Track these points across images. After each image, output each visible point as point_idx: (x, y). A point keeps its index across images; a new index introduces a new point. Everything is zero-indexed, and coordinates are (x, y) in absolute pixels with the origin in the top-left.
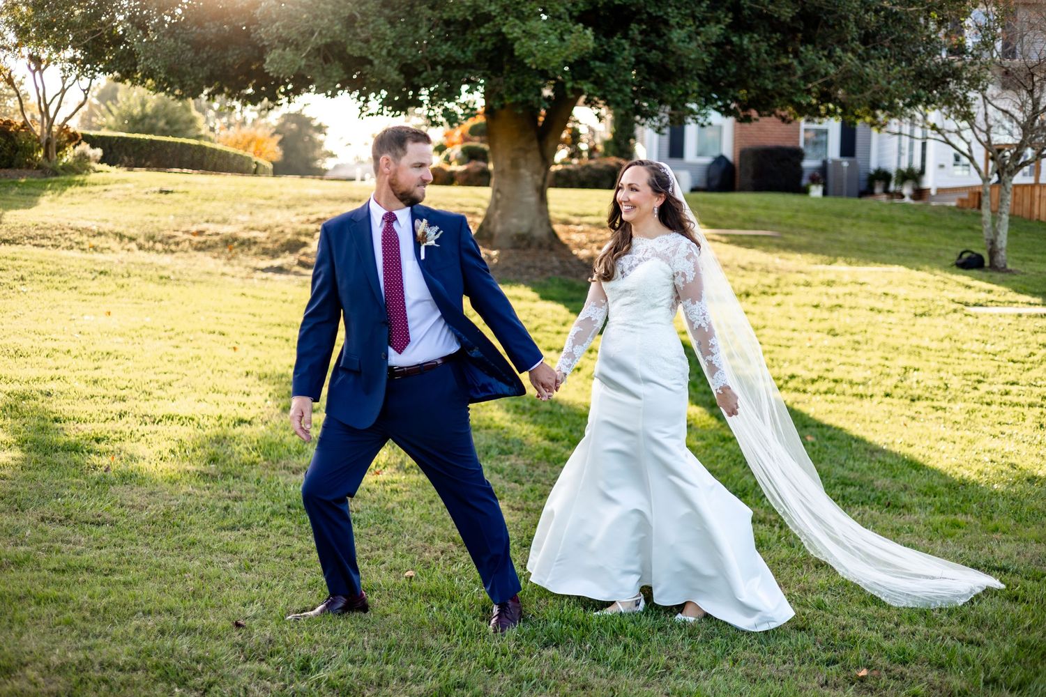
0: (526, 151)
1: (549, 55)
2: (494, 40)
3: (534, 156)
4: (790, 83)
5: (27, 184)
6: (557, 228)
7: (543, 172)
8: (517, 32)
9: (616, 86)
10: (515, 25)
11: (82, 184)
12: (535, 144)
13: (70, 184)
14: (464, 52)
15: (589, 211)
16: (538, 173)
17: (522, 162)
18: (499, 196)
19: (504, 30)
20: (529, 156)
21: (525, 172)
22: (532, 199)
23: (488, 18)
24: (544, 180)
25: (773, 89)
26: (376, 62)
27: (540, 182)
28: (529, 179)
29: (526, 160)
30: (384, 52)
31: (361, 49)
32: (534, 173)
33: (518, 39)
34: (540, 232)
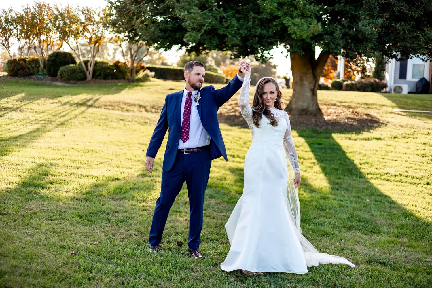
0: (306, 74)
1: (302, 33)
2: (281, 26)
3: (310, 76)
4: (418, 44)
5: (121, 86)
6: (321, 107)
7: (314, 82)
8: (290, 23)
9: (334, 46)
10: (289, 20)
11: (141, 86)
12: (311, 71)
13: (136, 86)
14: (268, 32)
15: (347, 100)
16: (312, 83)
17: (305, 78)
18: (295, 93)
19: (284, 22)
20: (308, 76)
21: (306, 83)
22: (309, 94)
23: (278, 17)
24: (315, 86)
25: (410, 47)
26: (229, 36)
27: (312, 87)
28: (308, 86)
29: (306, 77)
30: (233, 32)
31: (224, 31)
32: (310, 83)
33: (290, 26)
34: (312, 108)
